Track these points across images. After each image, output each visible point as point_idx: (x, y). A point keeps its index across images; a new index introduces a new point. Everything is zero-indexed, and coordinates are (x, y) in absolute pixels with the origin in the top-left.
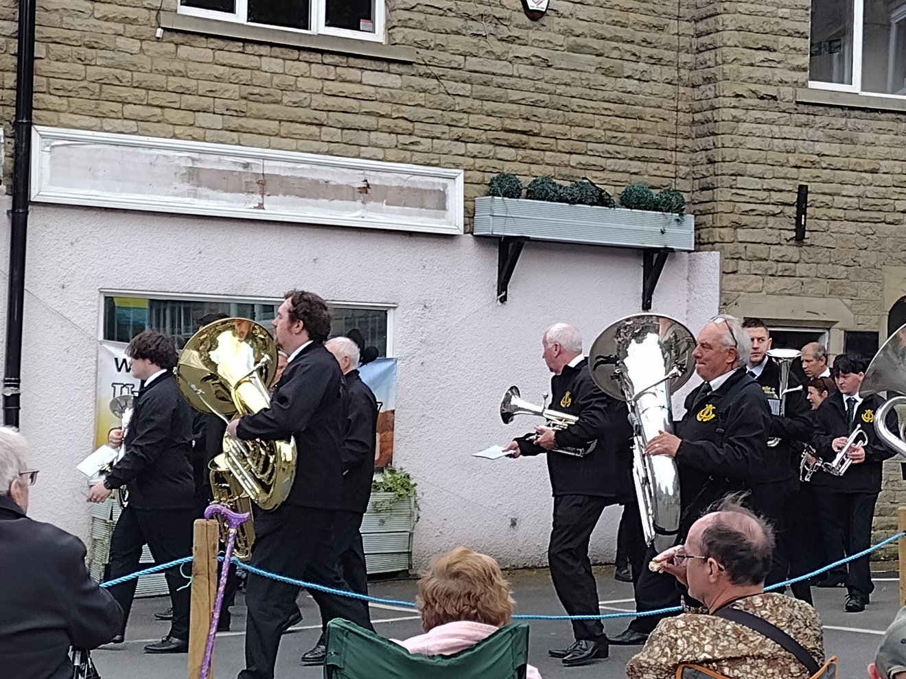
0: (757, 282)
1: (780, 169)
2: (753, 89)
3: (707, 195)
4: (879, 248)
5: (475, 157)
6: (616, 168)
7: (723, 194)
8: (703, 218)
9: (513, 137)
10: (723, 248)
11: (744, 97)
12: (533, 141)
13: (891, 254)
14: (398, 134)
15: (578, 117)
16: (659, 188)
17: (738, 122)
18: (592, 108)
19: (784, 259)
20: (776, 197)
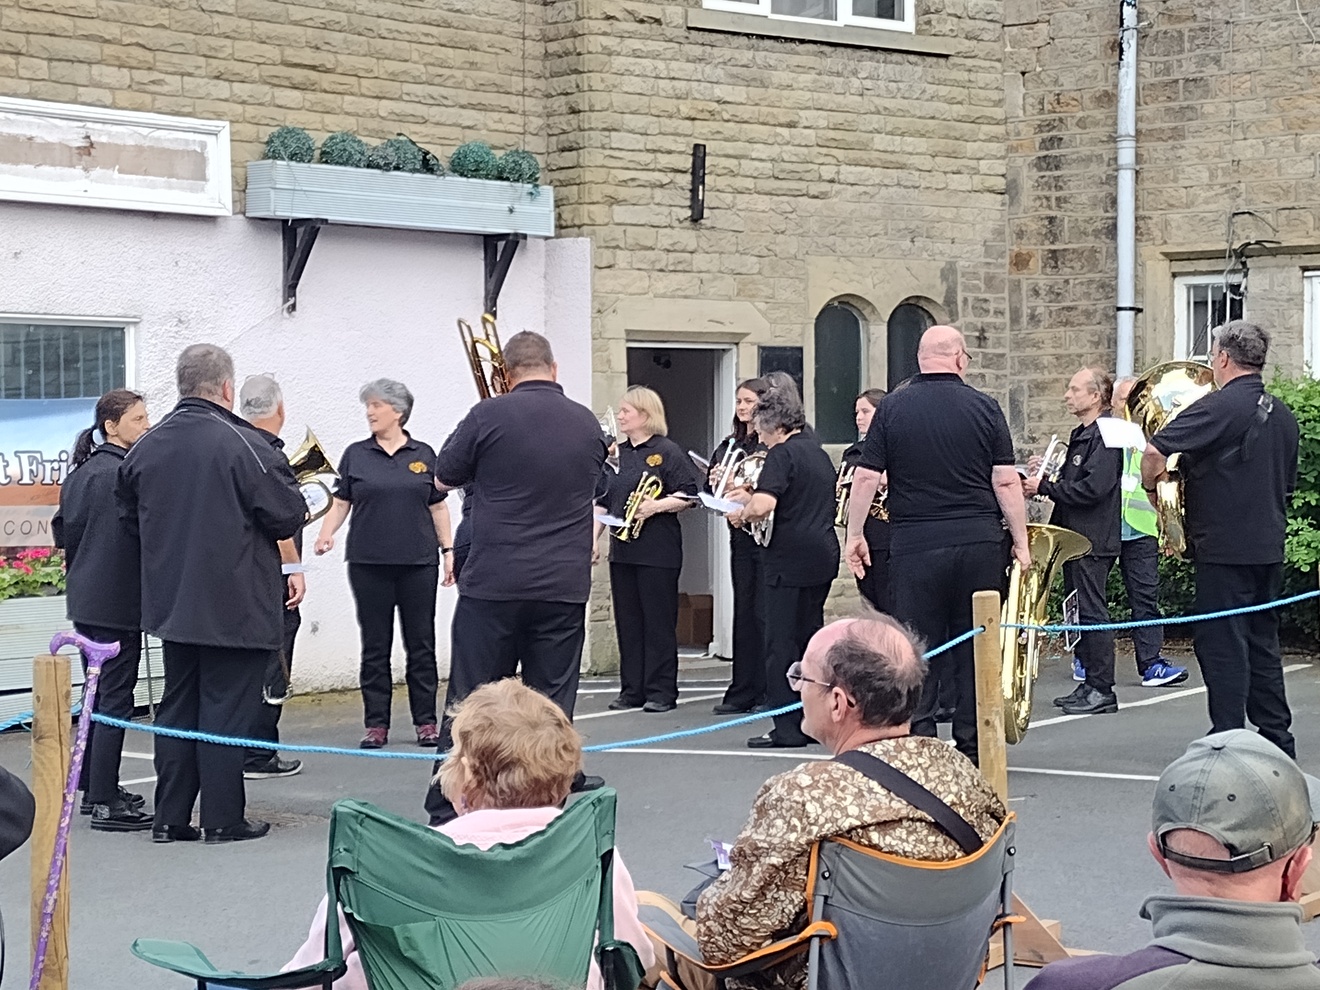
0: (641, 279)
1: (667, 121)
2: (629, 9)
3: (569, 158)
4: (801, 231)
5: (244, 103)
6: (443, 120)
7: (592, 157)
8: (565, 191)
9: (299, 75)
10: (593, 233)
11: (617, 19)
12: (325, 80)
13: (816, 239)
14: (131, 68)
15: (388, 46)
16: (502, 148)
17: (610, 55)
18: (408, 33)
19: (676, 247)
20: (664, 160)
